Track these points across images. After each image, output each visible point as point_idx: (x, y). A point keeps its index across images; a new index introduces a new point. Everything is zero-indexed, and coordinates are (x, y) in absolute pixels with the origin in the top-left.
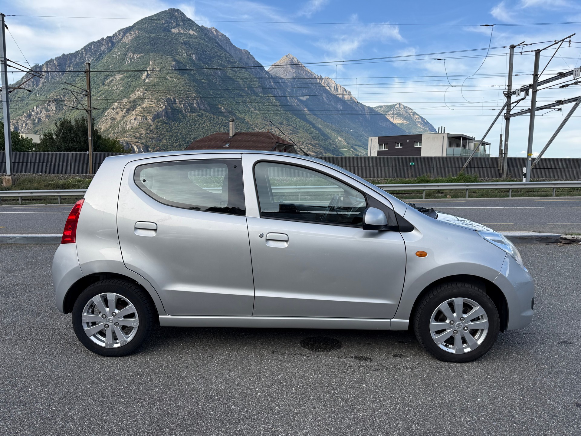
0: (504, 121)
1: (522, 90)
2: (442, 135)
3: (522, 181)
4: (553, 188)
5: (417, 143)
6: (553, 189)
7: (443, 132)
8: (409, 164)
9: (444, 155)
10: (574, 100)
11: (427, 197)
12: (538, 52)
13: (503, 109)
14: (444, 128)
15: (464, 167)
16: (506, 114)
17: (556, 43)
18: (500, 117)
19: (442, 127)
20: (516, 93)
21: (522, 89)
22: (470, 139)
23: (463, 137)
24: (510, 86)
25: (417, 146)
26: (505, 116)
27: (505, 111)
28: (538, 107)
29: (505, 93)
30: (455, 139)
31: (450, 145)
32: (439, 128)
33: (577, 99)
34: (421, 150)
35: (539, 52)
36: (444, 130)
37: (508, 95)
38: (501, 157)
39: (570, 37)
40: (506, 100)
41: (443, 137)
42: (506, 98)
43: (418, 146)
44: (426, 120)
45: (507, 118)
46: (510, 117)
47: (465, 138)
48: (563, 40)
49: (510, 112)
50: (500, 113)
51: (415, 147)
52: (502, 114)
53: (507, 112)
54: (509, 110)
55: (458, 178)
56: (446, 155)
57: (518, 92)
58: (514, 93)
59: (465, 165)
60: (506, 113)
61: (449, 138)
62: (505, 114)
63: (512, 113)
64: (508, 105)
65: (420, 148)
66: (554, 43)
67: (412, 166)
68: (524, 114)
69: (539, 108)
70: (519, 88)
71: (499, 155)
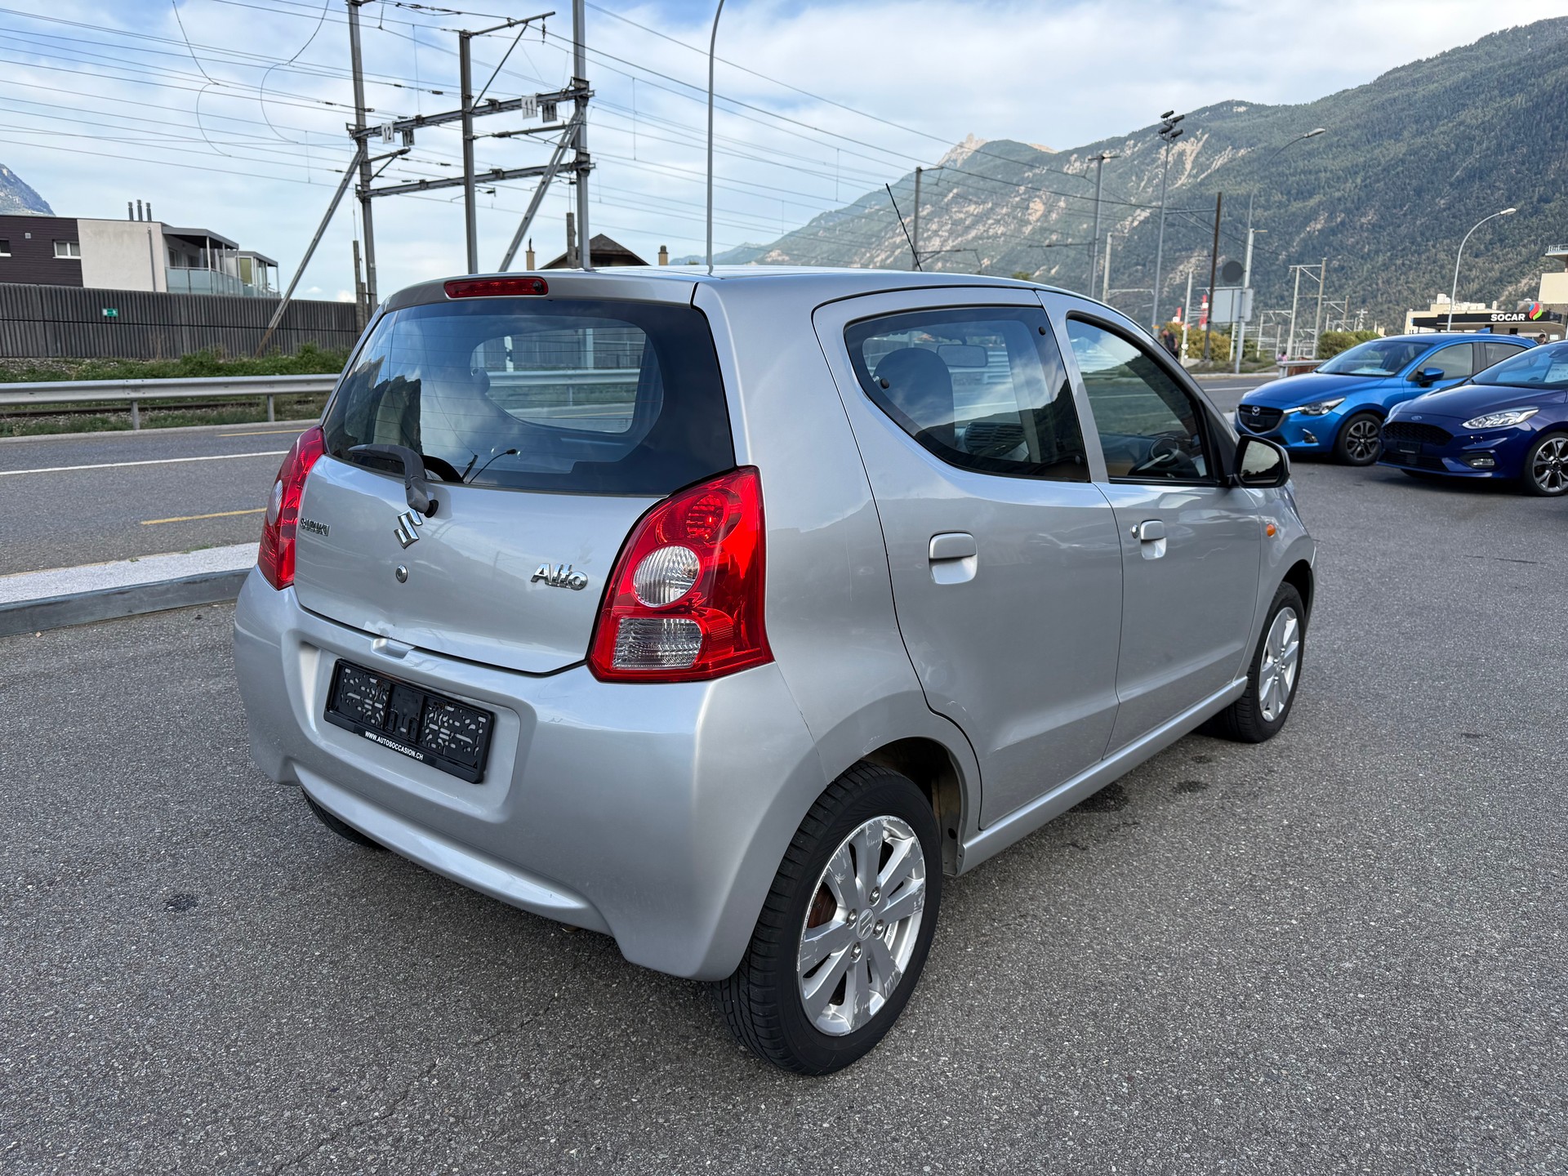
0: (359, 205)
1: (397, 127)
2: (144, 227)
3: (504, 369)
4: (568, 386)
5: (62, 247)
6: (568, 389)
7: (145, 218)
8: (101, 312)
9: (162, 289)
10: (530, 172)
11: (279, 417)
12: (465, 37)
13: (353, 173)
14: (148, 205)
15: (271, 325)
16: (359, 188)
17: (510, 25)
18: (347, 191)
19: (139, 202)
20: (383, 133)
21: (396, 123)
22: (227, 247)
23: (210, 239)
24: (361, 110)
25: (66, 254)
26: (358, 192)
27: (356, 179)
28: (449, 179)
29: (350, 127)
30: (186, 243)
31: (174, 259)
32: (130, 204)
33: (542, 170)
34: (81, 270)
35: (468, 38)
36: (149, 211)
37: (360, 135)
38: (364, 301)
39: (543, 17)
40: (356, 148)
41: (150, 232)
42: (354, 142)
43: (69, 257)
44: (9, 171)
45: (365, 198)
46: (372, 196)
47: (217, 243)
48: (526, 22)
49: (368, 181)
50: (346, 181)
51: (57, 257)
52: (351, 185)
53: (362, 181)
54: (367, 178)
55: (302, 358)
56: (167, 288)
57: (388, 132)
58: (376, 131)
59: (274, 323)
60: (359, 183)
61: (167, 237)
62: (357, 186)
63: (375, 184)
64: (362, 162)
65: (77, 263)
66: (506, 22)
67: (109, 320)
68: (407, 191)
69: (448, 183)
70: (389, 121)
71: (358, 299)
